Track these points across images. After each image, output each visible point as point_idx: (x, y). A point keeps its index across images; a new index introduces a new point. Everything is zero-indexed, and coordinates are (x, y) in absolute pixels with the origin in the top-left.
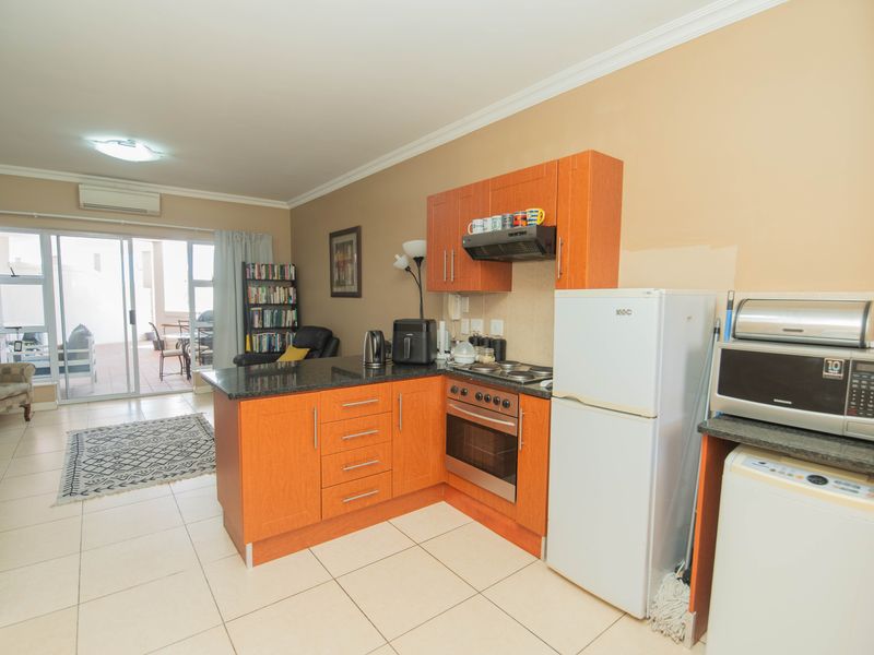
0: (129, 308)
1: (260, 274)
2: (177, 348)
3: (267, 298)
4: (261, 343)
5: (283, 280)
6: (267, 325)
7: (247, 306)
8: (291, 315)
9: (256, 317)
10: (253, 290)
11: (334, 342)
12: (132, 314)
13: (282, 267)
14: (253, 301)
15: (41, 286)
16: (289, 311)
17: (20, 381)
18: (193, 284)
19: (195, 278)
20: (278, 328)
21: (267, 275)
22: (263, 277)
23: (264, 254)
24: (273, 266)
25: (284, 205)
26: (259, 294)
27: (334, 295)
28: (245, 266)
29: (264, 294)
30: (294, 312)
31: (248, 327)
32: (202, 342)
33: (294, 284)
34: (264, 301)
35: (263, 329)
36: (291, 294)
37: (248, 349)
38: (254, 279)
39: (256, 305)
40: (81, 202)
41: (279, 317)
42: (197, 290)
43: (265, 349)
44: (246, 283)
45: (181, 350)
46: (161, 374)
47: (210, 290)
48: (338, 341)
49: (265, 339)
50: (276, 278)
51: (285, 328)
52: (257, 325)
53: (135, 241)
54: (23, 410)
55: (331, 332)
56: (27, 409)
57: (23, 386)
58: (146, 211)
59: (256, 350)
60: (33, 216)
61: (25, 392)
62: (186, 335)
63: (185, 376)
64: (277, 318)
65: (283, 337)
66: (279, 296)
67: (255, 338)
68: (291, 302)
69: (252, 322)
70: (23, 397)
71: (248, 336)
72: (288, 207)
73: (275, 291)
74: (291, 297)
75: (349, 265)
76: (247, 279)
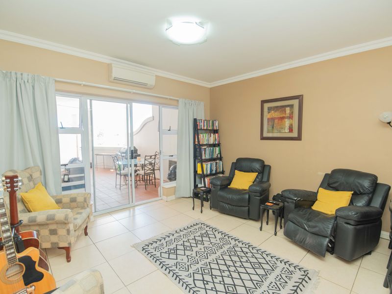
1: (204, 126)
3: (208, 140)
4: (207, 168)
5: (213, 129)
6: (208, 157)
8: (217, 150)
9: (204, 152)
10: (201, 136)
12: (132, 152)
13: (213, 122)
16: (216, 148)
20: (212, 159)
21: (207, 126)
22: (206, 128)
24: (209, 121)
25: (209, 85)
26: (204, 138)
28: (195, 120)
29: (206, 138)
30: (218, 148)
33: (217, 131)
34: (206, 143)
35: (207, 160)
39: (203, 145)
40: (113, 77)
41: (213, 151)
44: (196, 130)
48: (270, 167)
49: (209, 166)
50: (210, 129)
51: (215, 158)
52: (203, 158)
65: (217, 163)
68: (217, 142)
72: (210, 86)
73: (211, 136)
74: (216, 139)
75: (287, 120)
76: (198, 129)
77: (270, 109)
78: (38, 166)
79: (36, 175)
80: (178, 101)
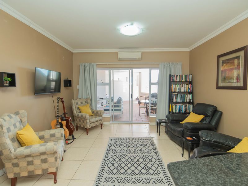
0: (131, 93)
1: (177, 79)
2: (144, 105)
3: (179, 89)
4: (176, 108)
5: (186, 81)
6: (179, 101)
7: (171, 93)
8: (189, 97)
9: (174, 97)
10: (173, 86)
11: (219, 114)
12: (132, 95)
13: (186, 76)
14: (173, 91)
15: (108, 86)
16: (188, 95)
17: (100, 116)
18: (151, 84)
19: (151, 82)
20: (183, 103)
21: (180, 79)
22: (178, 80)
23: (178, 71)
24: (182, 76)
26: (176, 88)
27: (218, 88)
28: (170, 76)
29: (178, 88)
30: (190, 95)
31: (171, 101)
32: (152, 104)
33: (191, 83)
34: (178, 91)
35: (177, 103)
36: (190, 87)
37: (170, 110)
38: (174, 81)
39: (174, 92)
40: (119, 58)
41: (184, 97)
42: (152, 86)
43: (178, 111)
44: (171, 83)
45: (145, 106)
46: (139, 113)
47: (157, 86)
48: (221, 113)
49: (178, 107)
50: (183, 81)
51: (186, 102)
52: (174, 101)
53: (134, 70)
54: (101, 125)
55: (217, 108)
56: (102, 125)
57: (101, 118)
58: (137, 59)
59: (174, 111)
60: (106, 64)
61: (101, 120)
62: (147, 101)
63: (146, 115)
64: (183, 97)
65: (186, 106)
66: (184, 88)
67: (174, 106)
68: (189, 91)
69: (173, 100)
70: (100, 121)
71: (170, 105)
72: (189, 50)
73: (183, 86)
74: (189, 89)
75: (235, 71)
76: (171, 82)
77: (223, 62)
78: (90, 98)
79: (89, 101)
80: (159, 64)
